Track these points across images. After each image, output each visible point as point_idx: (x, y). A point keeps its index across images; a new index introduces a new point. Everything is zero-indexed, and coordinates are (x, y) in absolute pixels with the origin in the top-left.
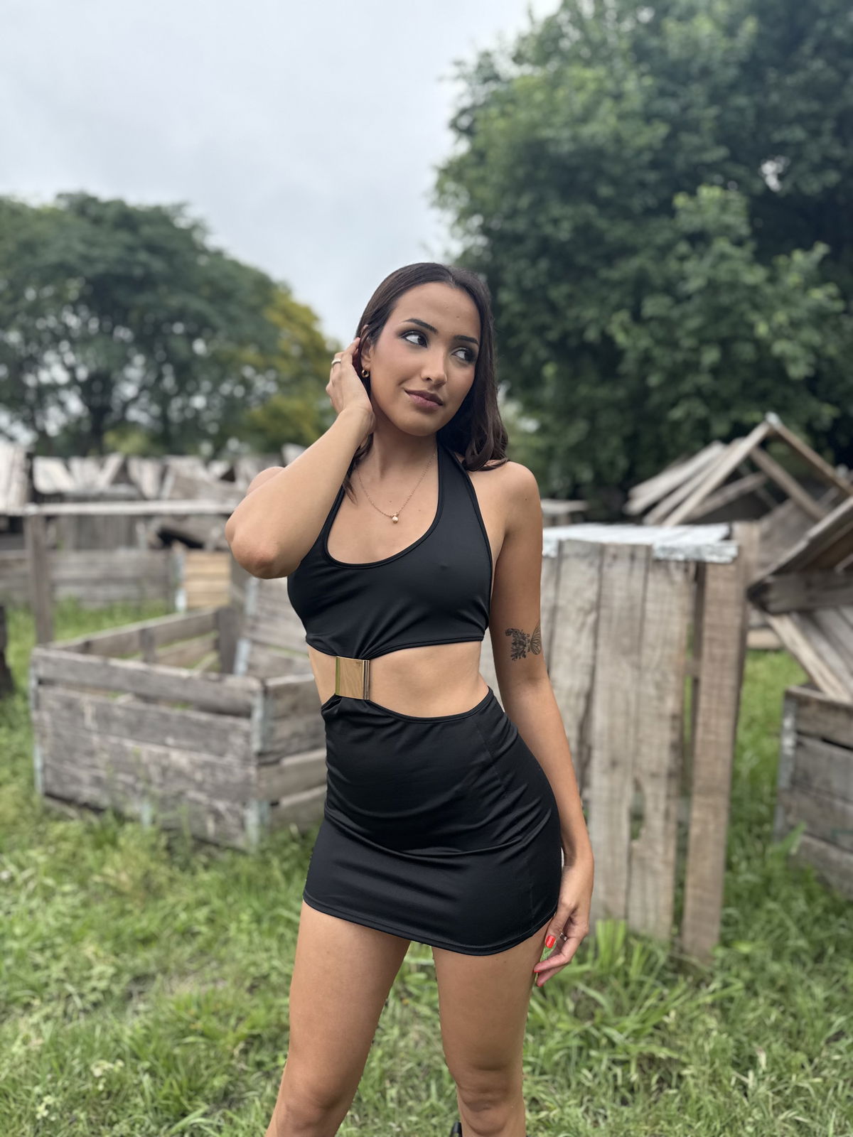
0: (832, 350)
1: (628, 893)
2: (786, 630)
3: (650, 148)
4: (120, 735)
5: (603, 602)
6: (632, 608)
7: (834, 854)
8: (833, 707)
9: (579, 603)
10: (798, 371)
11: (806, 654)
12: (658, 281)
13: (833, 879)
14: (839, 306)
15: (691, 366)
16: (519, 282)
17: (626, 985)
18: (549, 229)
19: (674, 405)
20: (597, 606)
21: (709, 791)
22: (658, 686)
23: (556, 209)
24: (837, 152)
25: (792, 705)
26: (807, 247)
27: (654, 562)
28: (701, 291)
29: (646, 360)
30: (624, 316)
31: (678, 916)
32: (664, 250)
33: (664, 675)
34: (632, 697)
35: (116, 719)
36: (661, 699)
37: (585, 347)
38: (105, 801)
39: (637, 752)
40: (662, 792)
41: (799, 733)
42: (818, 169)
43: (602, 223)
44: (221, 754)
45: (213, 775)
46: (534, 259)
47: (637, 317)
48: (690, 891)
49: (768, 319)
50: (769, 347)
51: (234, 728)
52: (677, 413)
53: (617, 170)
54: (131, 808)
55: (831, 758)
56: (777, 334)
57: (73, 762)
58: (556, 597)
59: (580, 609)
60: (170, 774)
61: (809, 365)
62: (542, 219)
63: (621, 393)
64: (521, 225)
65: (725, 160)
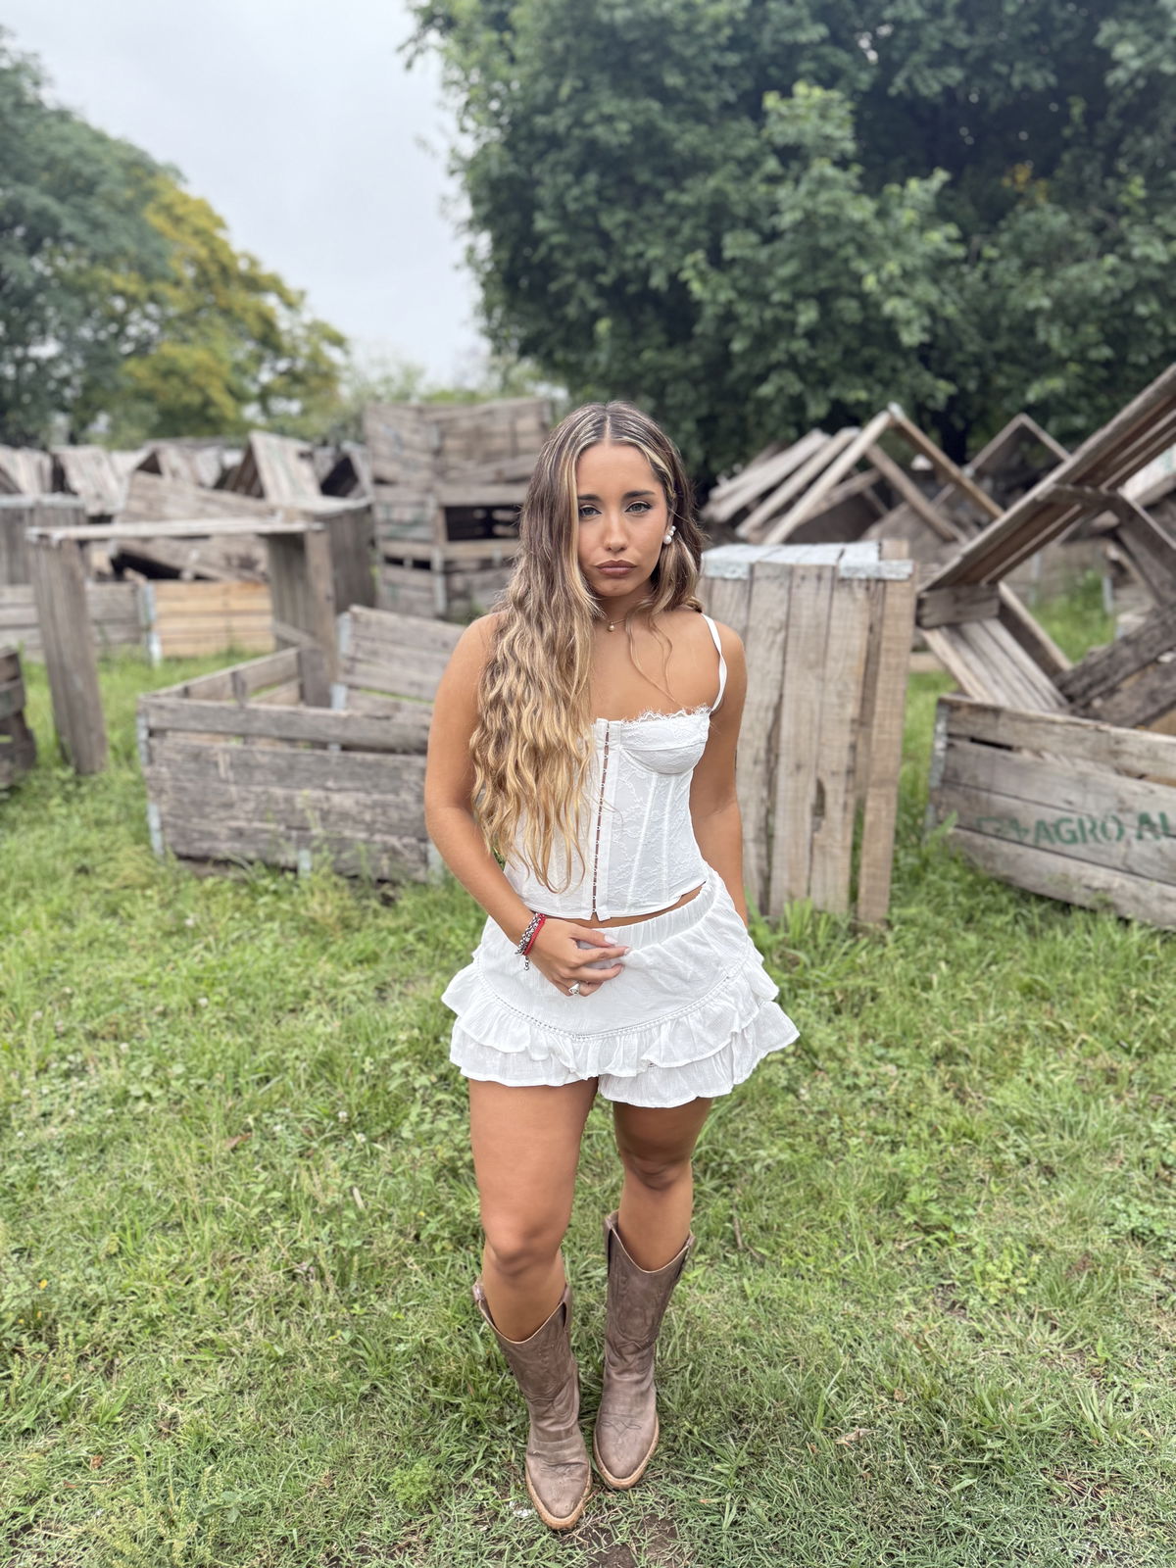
0: (950, 310)
1: (809, 879)
2: (937, 640)
3: (731, 20)
4: (265, 783)
5: (792, 621)
6: (818, 626)
7: (978, 840)
8: (981, 709)
9: (769, 623)
10: (911, 337)
11: (956, 665)
12: (741, 210)
13: (979, 862)
14: (959, 251)
15: (784, 328)
16: (559, 203)
17: (816, 947)
18: (600, 131)
19: (762, 379)
20: (786, 625)
21: (881, 783)
22: (840, 695)
23: (609, 103)
24: (961, 40)
25: (944, 711)
26: (926, 175)
27: (840, 582)
28: (796, 227)
29: (728, 317)
30: (700, 255)
31: (854, 896)
32: (748, 165)
33: (846, 684)
34: (816, 707)
35: (259, 766)
36: (842, 706)
37: (649, 296)
38: (252, 855)
39: (819, 755)
40: (841, 788)
41: (950, 735)
42: (938, 61)
43: (670, 127)
44: (396, 792)
45: (384, 813)
46: (580, 173)
47: (716, 259)
48: (864, 871)
49: (877, 269)
50: (878, 306)
51: (408, 765)
52: (766, 390)
53: (689, 52)
54: (287, 857)
55: (978, 756)
56: (890, 289)
57: (203, 816)
58: (748, 618)
59: (770, 629)
60: (332, 818)
61: (924, 329)
62: (590, 117)
63: (695, 360)
64: (561, 121)
65: (823, 41)
